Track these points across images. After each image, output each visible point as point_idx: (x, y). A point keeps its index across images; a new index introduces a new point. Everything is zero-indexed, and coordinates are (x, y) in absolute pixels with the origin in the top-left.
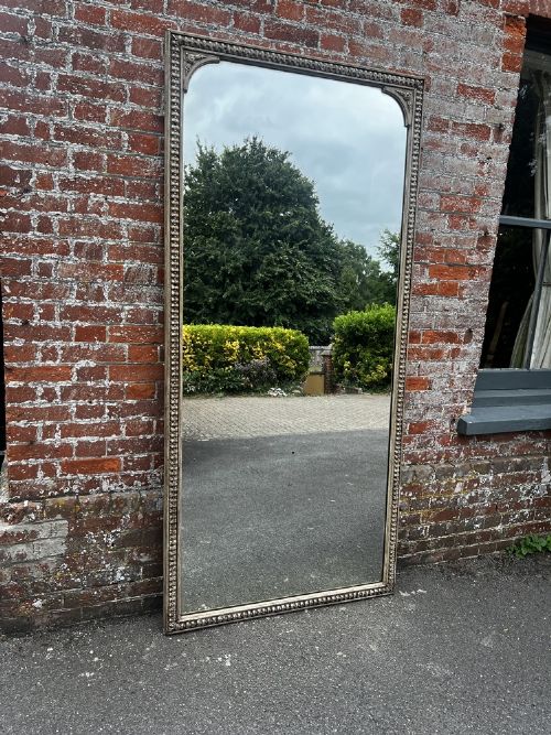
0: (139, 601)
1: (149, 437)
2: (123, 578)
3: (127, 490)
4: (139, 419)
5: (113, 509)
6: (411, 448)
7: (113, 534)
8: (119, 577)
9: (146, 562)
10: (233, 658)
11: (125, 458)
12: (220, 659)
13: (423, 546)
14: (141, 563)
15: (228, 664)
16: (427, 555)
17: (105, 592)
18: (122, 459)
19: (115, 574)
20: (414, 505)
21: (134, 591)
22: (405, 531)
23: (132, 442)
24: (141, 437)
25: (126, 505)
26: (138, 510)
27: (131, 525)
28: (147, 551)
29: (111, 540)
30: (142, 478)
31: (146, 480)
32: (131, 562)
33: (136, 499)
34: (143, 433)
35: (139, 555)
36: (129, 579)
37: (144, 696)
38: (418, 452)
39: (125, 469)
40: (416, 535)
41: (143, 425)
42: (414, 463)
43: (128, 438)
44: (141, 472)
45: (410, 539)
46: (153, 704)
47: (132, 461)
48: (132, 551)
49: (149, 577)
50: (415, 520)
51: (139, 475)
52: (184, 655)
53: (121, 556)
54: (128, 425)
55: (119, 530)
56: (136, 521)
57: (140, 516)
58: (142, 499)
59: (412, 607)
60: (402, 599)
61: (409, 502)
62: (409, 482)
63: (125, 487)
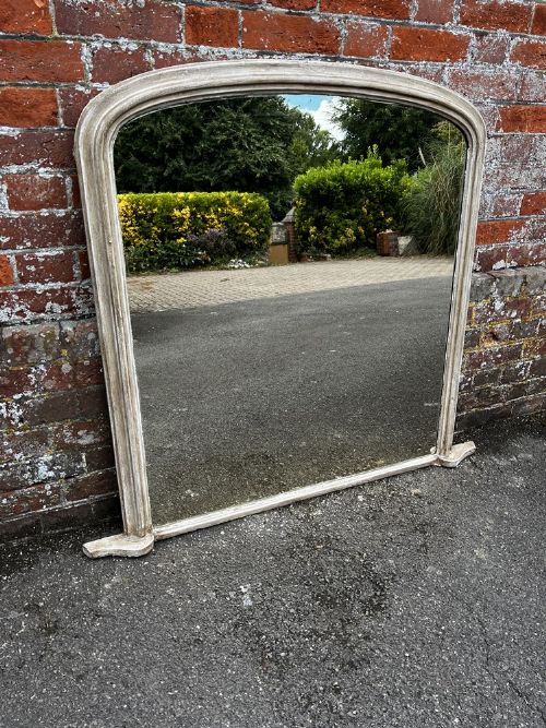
0: (89, 506)
1: (61, 213)
2: (51, 474)
3: (34, 321)
4: (34, 172)
5: (10, 357)
6: (518, 240)
7: (17, 401)
8: (43, 472)
9: (88, 446)
10: (254, 591)
11: (19, 258)
12: (232, 594)
13: (519, 390)
14: (81, 448)
15: (247, 602)
16: (522, 403)
17: (23, 499)
18: (13, 260)
19: (34, 470)
20: (516, 331)
21: (76, 492)
22: (498, 371)
23: (26, 222)
24: (44, 212)
25: (33, 347)
26: (59, 355)
27: (50, 385)
28: (90, 428)
29: (17, 413)
30: (61, 297)
31: (69, 301)
32: (61, 446)
33: (51, 336)
34: (49, 204)
35: (75, 435)
36: (63, 474)
37: (102, 680)
38: (530, 246)
39: (23, 280)
40: (511, 376)
41: (44, 185)
42: (521, 265)
43: (16, 214)
44: (58, 285)
45: (504, 381)
46: (119, 699)
47: (35, 262)
48: (61, 426)
49: (99, 468)
50: (514, 354)
51: (53, 291)
52: (170, 591)
53: (42, 438)
54: (10, 185)
55: (29, 393)
56: (60, 375)
57: (66, 368)
58: (64, 335)
59: (519, 482)
60: (501, 471)
61: (510, 326)
62: (514, 295)
63: (29, 313)
